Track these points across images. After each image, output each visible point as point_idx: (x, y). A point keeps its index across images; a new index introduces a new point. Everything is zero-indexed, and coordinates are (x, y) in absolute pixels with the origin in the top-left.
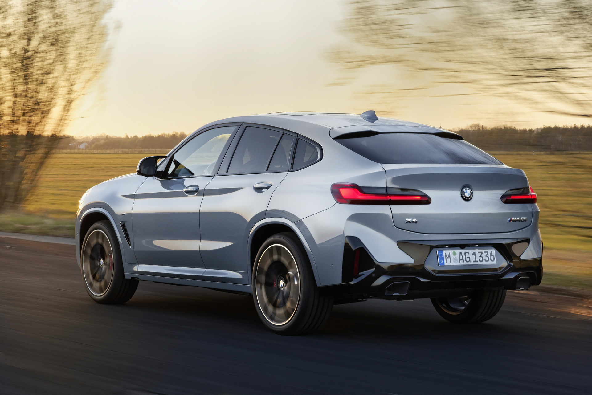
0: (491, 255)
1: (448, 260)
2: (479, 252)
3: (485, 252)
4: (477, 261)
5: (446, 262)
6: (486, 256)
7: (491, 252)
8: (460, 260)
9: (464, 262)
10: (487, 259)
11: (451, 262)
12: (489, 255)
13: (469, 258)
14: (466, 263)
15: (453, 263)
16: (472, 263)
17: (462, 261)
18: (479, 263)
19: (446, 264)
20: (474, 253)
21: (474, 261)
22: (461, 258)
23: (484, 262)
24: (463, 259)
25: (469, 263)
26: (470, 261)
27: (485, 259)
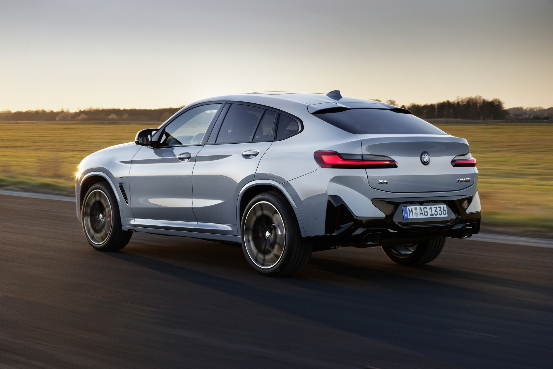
0: (444, 210)
1: (411, 215)
2: (434, 207)
3: (439, 207)
4: (433, 215)
5: (410, 216)
6: (440, 210)
7: (444, 207)
8: (420, 214)
9: (423, 216)
10: (440, 213)
11: (413, 216)
12: (442, 210)
13: (427, 212)
14: (424, 217)
15: (415, 217)
16: (429, 216)
17: (421, 215)
18: (434, 216)
19: (409, 218)
20: (431, 208)
21: (431, 215)
22: (421, 213)
23: (438, 216)
24: (422, 214)
25: (427, 217)
26: (427, 215)
27: (439, 213)
